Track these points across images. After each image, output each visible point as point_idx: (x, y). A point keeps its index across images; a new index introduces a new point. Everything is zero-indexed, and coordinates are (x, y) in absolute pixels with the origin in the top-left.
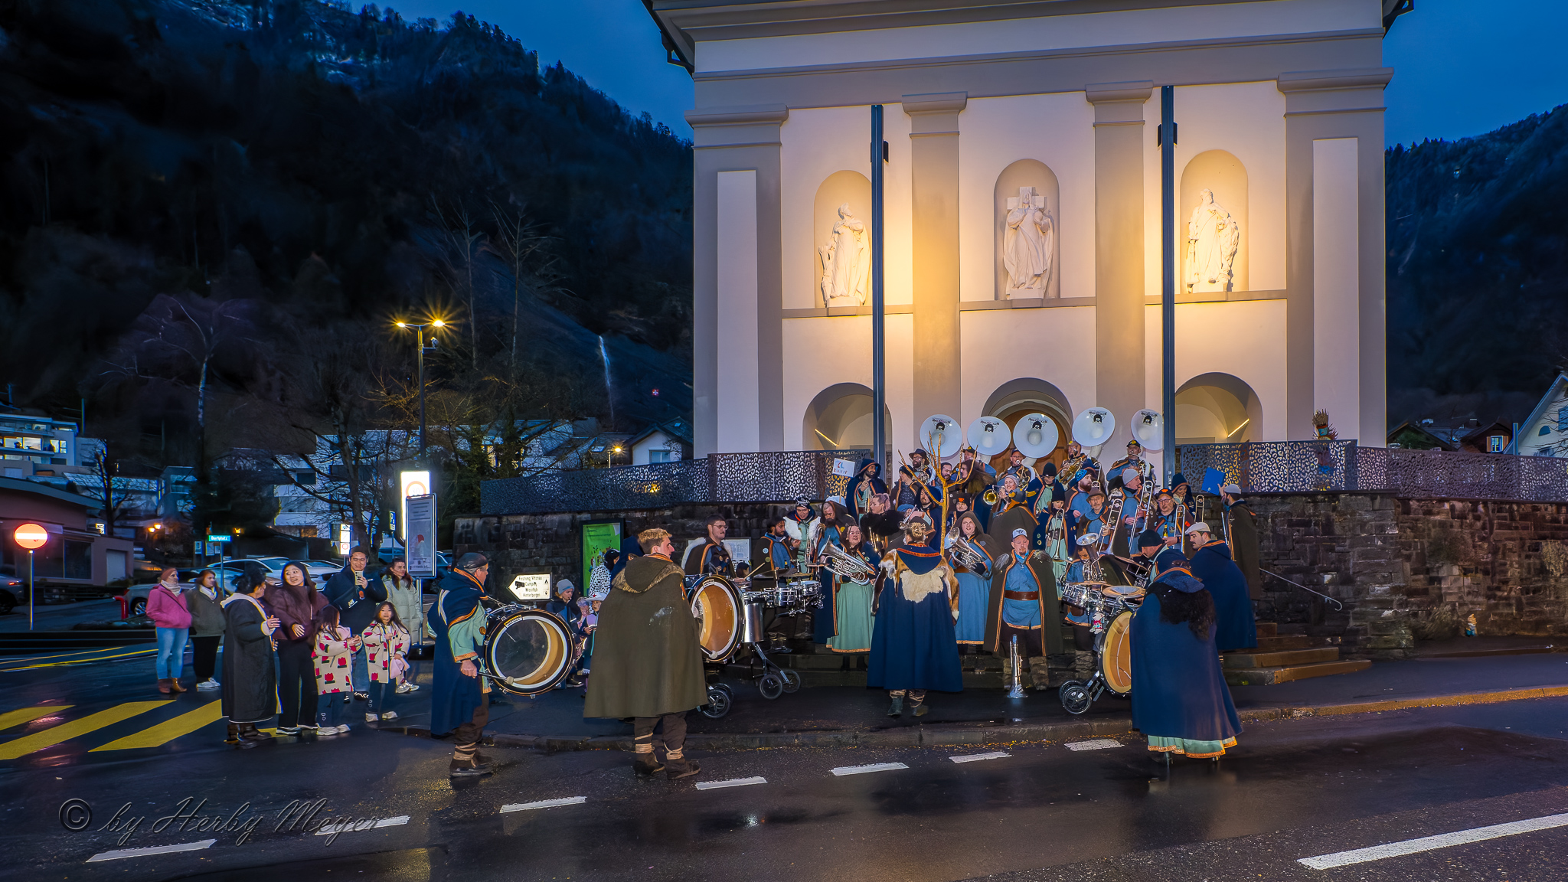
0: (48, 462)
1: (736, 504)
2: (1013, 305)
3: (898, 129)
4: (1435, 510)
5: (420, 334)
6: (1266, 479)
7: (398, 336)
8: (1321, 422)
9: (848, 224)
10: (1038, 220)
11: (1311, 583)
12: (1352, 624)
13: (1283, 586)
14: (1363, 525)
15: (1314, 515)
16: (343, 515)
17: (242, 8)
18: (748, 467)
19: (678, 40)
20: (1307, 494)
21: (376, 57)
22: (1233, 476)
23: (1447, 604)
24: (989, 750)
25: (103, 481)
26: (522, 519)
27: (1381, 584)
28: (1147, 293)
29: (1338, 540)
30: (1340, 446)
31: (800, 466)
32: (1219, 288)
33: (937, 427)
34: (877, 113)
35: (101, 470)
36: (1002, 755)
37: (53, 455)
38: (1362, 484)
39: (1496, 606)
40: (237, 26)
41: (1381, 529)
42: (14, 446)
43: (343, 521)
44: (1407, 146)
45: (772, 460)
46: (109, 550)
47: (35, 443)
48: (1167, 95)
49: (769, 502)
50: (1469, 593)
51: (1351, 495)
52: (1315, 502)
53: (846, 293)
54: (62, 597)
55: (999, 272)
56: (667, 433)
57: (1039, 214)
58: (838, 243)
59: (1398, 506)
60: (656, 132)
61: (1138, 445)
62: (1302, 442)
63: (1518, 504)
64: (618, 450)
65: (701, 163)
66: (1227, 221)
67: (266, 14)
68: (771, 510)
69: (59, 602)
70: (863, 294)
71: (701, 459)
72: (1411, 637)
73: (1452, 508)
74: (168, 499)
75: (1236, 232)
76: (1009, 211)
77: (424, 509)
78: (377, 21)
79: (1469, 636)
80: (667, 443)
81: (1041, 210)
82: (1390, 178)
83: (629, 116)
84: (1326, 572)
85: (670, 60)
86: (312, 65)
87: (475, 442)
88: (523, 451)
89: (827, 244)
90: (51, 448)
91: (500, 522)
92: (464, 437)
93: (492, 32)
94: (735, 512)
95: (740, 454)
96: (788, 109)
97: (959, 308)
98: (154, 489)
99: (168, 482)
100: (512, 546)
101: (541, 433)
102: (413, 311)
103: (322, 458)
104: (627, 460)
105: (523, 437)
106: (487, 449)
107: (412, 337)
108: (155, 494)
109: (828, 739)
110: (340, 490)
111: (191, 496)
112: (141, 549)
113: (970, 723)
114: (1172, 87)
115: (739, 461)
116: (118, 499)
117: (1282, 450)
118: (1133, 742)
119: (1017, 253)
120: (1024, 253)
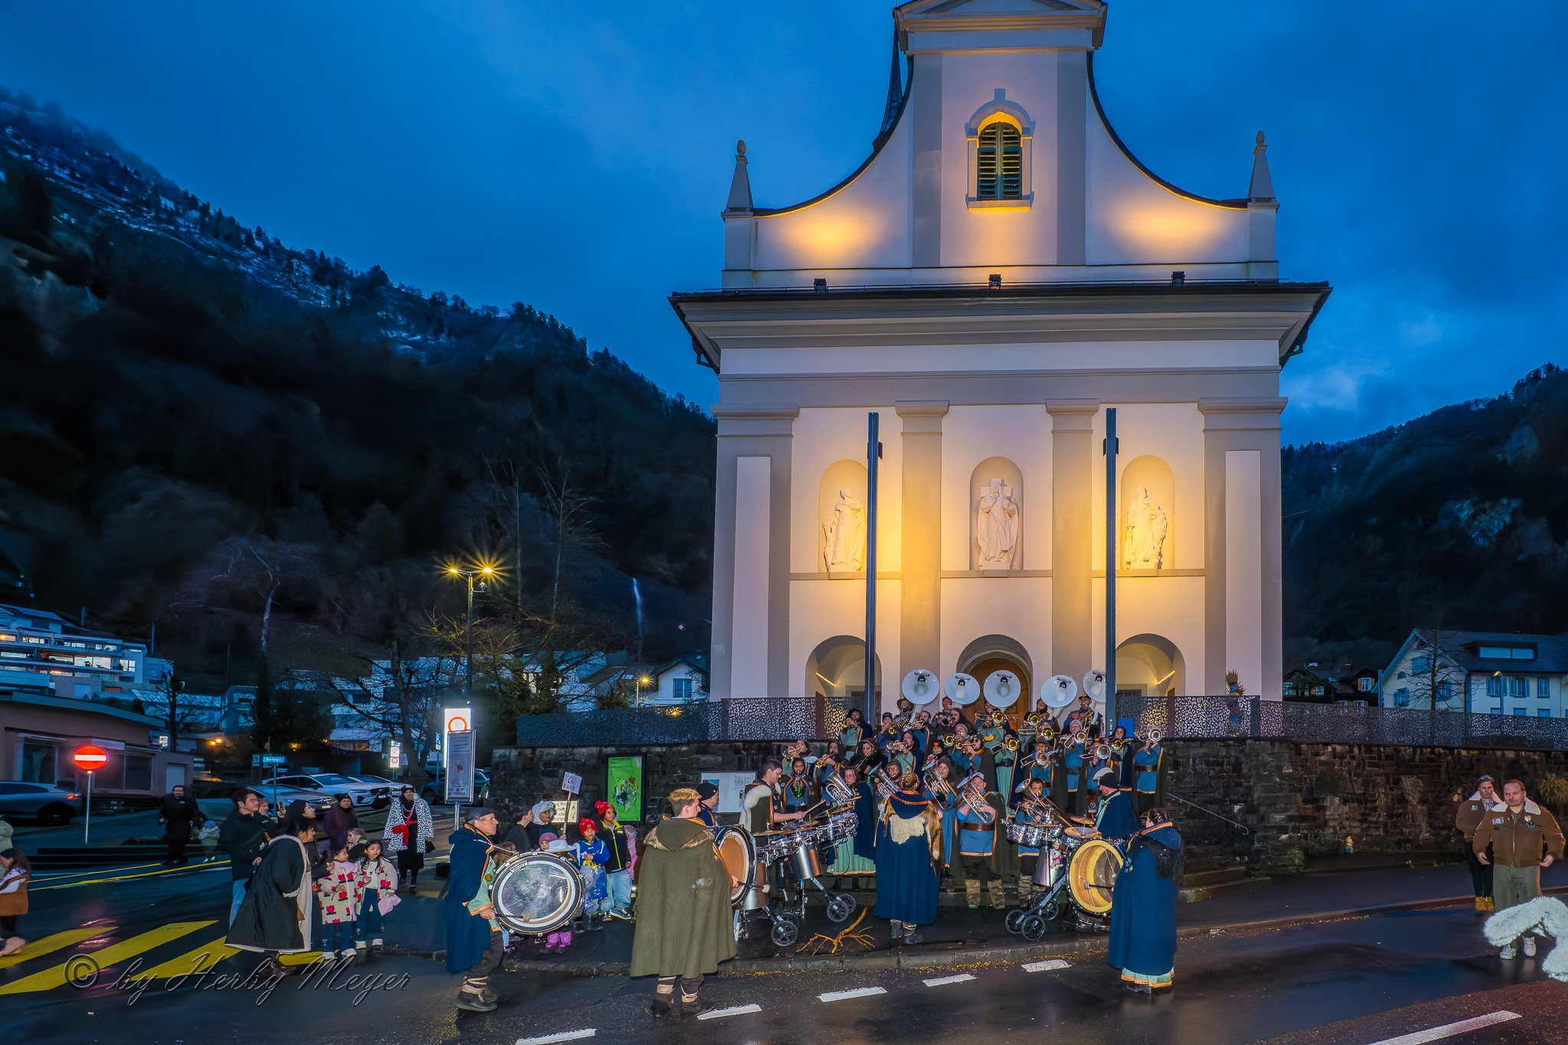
0: (117, 679)
1: (745, 742)
3: (891, 431)
4: (1322, 752)
5: (471, 581)
6: (1188, 727)
7: (452, 581)
8: (1232, 680)
9: (847, 504)
10: (1006, 507)
11: (1224, 812)
12: (1257, 845)
13: (1202, 814)
14: (1265, 765)
15: (1226, 757)
16: (393, 734)
17: (322, 289)
18: (756, 710)
19: (707, 347)
20: (1223, 740)
21: (444, 336)
22: (1162, 723)
23: (1330, 827)
24: (958, 973)
25: (168, 697)
26: (554, 751)
27: (1279, 813)
28: (1093, 569)
29: (1248, 778)
30: (1247, 701)
31: (801, 710)
32: (1152, 565)
33: (919, 680)
34: (874, 419)
35: (167, 689)
36: (968, 977)
37: (122, 673)
38: (1264, 731)
39: (1369, 828)
40: (316, 303)
41: (1280, 768)
42: (85, 665)
43: (393, 737)
44: (1297, 447)
45: (779, 704)
46: (169, 764)
47: (105, 663)
48: (1111, 415)
50: (1347, 819)
51: (1255, 741)
52: (1227, 746)
53: (845, 561)
54: (121, 808)
55: (973, 547)
56: (690, 665)
57: (1006, 502)
58: (839, 519)
59: (1292, 749)
60: (688, 411)
61: (1087, 697)
62: (1217, 697)
63: (1385, 747)
64: (645, 680)
65: (723, 447)
66: (1158, 512)
67: (344, 294)
68: (775, 747)
69: (118, 812)
70: (860, 562)
71: (715, 703)
72: (1302, 857)
73: (1334, 750)
74: (231, 712)
75: (1165, 521)
76: (982, 498)
77: (465, 743)
78: (445, 305)
79: (1347, 854)
80: (691, 673)
81: (1009, 499)
82: (1285, 471)
83: (665, 396)
84: (1236, 802)
85: (699, 362)
86: (385, 340)
87: (517, 672)
88: (561, 681)
89: (830, 519)
90: (120, 667)
91: (533, 753)
92: (508, 668)
93: (547, 320)
94: (745, 750)
95: (750, 699)
96: (799, 408)
97: (940, 576)
98: (218, 705)
99: (231, 699)
100: (544, 774)
101: (577, 664)
102: (465, 559)
103: (376, 682)
104: (654, 688)
105: (561, 668)
106: (528, 677)
107: (463, 581)
108: (219, 709)
109: (818, 964)
110: (392, 711)
111: (252, 713)
112: (202, 760)
113: (941, 945)
114: (1115, 409)
115: (748, 705)
116: (183, 714)
117: (1201, 703)
118: (1079, 963)
119: (988, 532)
120: (994, 532)
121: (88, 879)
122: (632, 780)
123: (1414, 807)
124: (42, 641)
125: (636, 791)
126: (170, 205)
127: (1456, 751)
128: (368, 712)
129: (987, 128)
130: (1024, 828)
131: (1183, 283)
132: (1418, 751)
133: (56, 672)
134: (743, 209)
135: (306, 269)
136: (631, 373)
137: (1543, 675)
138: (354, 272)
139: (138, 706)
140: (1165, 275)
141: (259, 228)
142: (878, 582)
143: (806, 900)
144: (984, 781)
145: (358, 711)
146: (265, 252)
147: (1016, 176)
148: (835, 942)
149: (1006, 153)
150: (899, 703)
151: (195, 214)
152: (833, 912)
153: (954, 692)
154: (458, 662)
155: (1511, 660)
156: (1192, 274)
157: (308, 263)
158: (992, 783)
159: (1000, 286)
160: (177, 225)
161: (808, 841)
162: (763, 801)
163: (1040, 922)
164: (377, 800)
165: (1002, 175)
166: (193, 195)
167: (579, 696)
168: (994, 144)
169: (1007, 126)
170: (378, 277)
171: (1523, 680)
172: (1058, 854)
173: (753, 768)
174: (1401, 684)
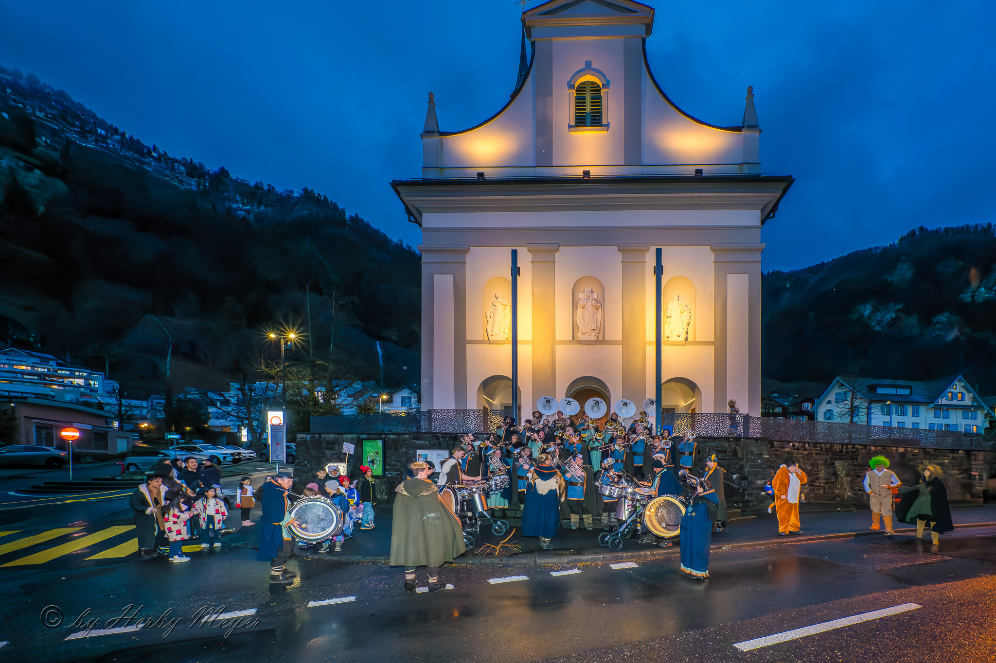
0: (88, 391)
1: (442, 434)
2: (581, 343)
3: (525, 260)
4: (786, 446)
5: (283, 341)
6: (705, 430)
7: (272, 343)
8: (732, 405)
9: (499, 301)
10: (594, 304)
12: (746, 498)
14: (752, 452)
15: (728, 448)
16: (243, 423)
17: (192, 180)
18: (448, 416)
19: (414, 211)
20: (726, 438)
21: (262, 206)
24: (571, 568)
25: (117, 401)
26: (332, 436)
27: (760, 480)
28: (646, 340)
29: (742, 460)
30: (741, 416)
31: (475, 416)
32: (682, 339)
33: (546, 402)
34: (514, 253)
35: (116, 396)
36: (577, 571)
37: (91, 388)
38: (751, 433)
39: (814, 489)
40: (190, 188)
41: (761, 455)
42: (69, 383)
43: (243, 425)
45: (462, 413)
46: (118, 437)
47: (81, 382)
48: (659, 252)
49: (459, 433)
51: (746, 439)
52: (729, 442)
53: (499, 333)
54: (92, 460)
55: (575, 327)
56: (410, 389)
57: (594, 302)
58: (495, 310)
59: (768, 444)
60: (405, 249)
61: (645, 413)
62: (723, 414)
63: (824, 444)
64: (385, 397)
65: (425, 270)
66: (686, 308)
67: (205, 183)
69: (90, 462)
70: (509, 335)
71: (425, 411)
73: (794, 445)
74: (153, 409)
75: (690, 314)
76: (580, 300)
77: (280, 431)
78: (263, 190)
80: (411, 393)
81: (596, 300)
83: (391, 241)
84: (735, 474)
85: (410, 220)
86: (229, 210)
87: (311, 391)
88: (336, 396)
89: (489, 310)
90: (90, 384)
91: (320, 437)
92: (306, 389)
93: (322, 198)
94: (442, 438)
95: (444, 410)
96: (470, 247)
97: (555, 343)
98: (145, 406)
99: (152, 403)
100: (327, 448)
101: (345, 388)
102: (278, 329)
103: (233, 394)
104: (390, 401)
105: (336, 389)
106: (318, 394)
107: (278, 342)
108: (146, 408)
109: (488, 561)
110: (242, 411)
111: (164, 410)
112: (138, 434)
113: (561, 552)
114: (661, 249)
115: (443, 413)
116: (125, 410)
117: (713, 417)
118: (644, 564)
119: (583, 319)
120: (586, 319)
121: (71, 499)
122: (377, 453)
123: (842, 478)
124: (46, 370)
125: (380, 459)
126: (103, 132)
127: (868, 447)
128: (228, 411)
129: (580, 84)
130: (609, 487)
131: (701, 176)
132: (845, 446)
133: (55, 387)
134: (433, 132)
135: (182, 168)
136: (373, 229)
137: (916, 404)
138: (210, 171)
139: (100, 406)
140: (690, 171)
141: (154, 146)
142: (519, 346)
143: (479, 523)
144: (582, 459)
145: (222, 410)
146: (158, 159)
147: (598, 112)
148: (497, 548)
149: (592, 99)
150: (534, 413)
151: (117, 137)
152: (495, 530)
153: (565, 408)
154: (278, 385)
155: (896, 395)
156: (707, 171)
157: (183, 165)
158: (588, 460)
159: (589, 177)
160: (107, 144)
161: (480, 491)
162: (454, 468)
163: (620, 541)
164: (234, 459)
165: (590, 112)
166: (116, 127)
167: (348, 405)
168: (585, 94)
169: (593, 83)
170: (223, 172)
171: (903, 406)
172: (630, 503)
173: (447, 448)
174: (828, 407)
